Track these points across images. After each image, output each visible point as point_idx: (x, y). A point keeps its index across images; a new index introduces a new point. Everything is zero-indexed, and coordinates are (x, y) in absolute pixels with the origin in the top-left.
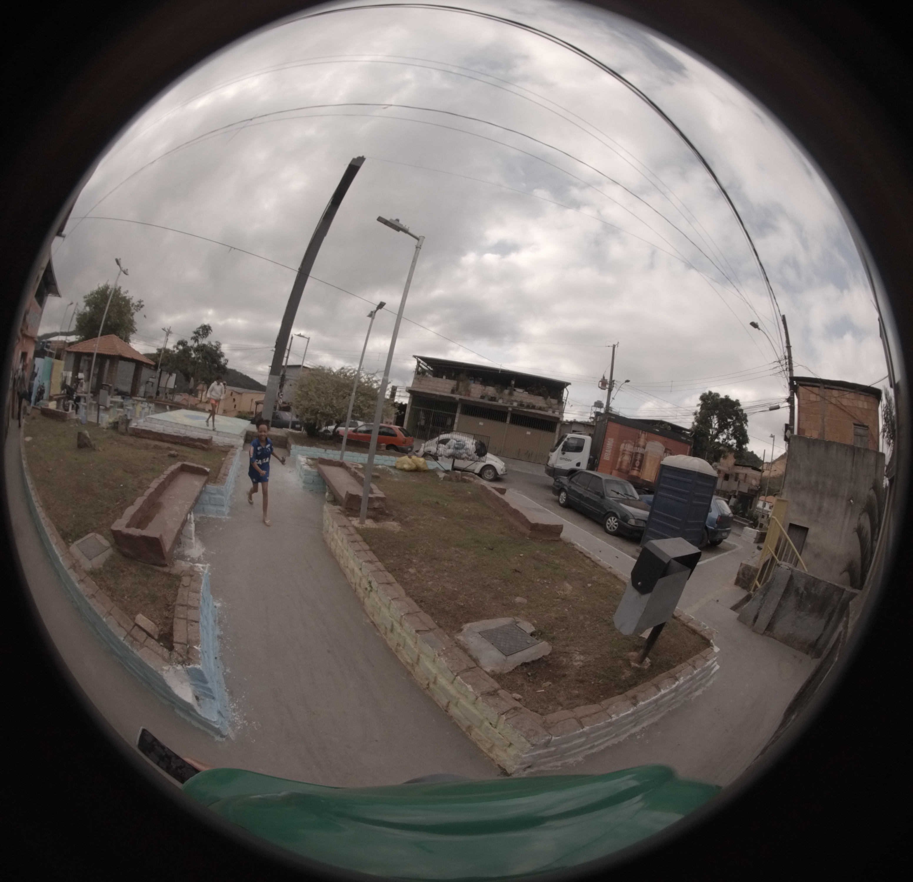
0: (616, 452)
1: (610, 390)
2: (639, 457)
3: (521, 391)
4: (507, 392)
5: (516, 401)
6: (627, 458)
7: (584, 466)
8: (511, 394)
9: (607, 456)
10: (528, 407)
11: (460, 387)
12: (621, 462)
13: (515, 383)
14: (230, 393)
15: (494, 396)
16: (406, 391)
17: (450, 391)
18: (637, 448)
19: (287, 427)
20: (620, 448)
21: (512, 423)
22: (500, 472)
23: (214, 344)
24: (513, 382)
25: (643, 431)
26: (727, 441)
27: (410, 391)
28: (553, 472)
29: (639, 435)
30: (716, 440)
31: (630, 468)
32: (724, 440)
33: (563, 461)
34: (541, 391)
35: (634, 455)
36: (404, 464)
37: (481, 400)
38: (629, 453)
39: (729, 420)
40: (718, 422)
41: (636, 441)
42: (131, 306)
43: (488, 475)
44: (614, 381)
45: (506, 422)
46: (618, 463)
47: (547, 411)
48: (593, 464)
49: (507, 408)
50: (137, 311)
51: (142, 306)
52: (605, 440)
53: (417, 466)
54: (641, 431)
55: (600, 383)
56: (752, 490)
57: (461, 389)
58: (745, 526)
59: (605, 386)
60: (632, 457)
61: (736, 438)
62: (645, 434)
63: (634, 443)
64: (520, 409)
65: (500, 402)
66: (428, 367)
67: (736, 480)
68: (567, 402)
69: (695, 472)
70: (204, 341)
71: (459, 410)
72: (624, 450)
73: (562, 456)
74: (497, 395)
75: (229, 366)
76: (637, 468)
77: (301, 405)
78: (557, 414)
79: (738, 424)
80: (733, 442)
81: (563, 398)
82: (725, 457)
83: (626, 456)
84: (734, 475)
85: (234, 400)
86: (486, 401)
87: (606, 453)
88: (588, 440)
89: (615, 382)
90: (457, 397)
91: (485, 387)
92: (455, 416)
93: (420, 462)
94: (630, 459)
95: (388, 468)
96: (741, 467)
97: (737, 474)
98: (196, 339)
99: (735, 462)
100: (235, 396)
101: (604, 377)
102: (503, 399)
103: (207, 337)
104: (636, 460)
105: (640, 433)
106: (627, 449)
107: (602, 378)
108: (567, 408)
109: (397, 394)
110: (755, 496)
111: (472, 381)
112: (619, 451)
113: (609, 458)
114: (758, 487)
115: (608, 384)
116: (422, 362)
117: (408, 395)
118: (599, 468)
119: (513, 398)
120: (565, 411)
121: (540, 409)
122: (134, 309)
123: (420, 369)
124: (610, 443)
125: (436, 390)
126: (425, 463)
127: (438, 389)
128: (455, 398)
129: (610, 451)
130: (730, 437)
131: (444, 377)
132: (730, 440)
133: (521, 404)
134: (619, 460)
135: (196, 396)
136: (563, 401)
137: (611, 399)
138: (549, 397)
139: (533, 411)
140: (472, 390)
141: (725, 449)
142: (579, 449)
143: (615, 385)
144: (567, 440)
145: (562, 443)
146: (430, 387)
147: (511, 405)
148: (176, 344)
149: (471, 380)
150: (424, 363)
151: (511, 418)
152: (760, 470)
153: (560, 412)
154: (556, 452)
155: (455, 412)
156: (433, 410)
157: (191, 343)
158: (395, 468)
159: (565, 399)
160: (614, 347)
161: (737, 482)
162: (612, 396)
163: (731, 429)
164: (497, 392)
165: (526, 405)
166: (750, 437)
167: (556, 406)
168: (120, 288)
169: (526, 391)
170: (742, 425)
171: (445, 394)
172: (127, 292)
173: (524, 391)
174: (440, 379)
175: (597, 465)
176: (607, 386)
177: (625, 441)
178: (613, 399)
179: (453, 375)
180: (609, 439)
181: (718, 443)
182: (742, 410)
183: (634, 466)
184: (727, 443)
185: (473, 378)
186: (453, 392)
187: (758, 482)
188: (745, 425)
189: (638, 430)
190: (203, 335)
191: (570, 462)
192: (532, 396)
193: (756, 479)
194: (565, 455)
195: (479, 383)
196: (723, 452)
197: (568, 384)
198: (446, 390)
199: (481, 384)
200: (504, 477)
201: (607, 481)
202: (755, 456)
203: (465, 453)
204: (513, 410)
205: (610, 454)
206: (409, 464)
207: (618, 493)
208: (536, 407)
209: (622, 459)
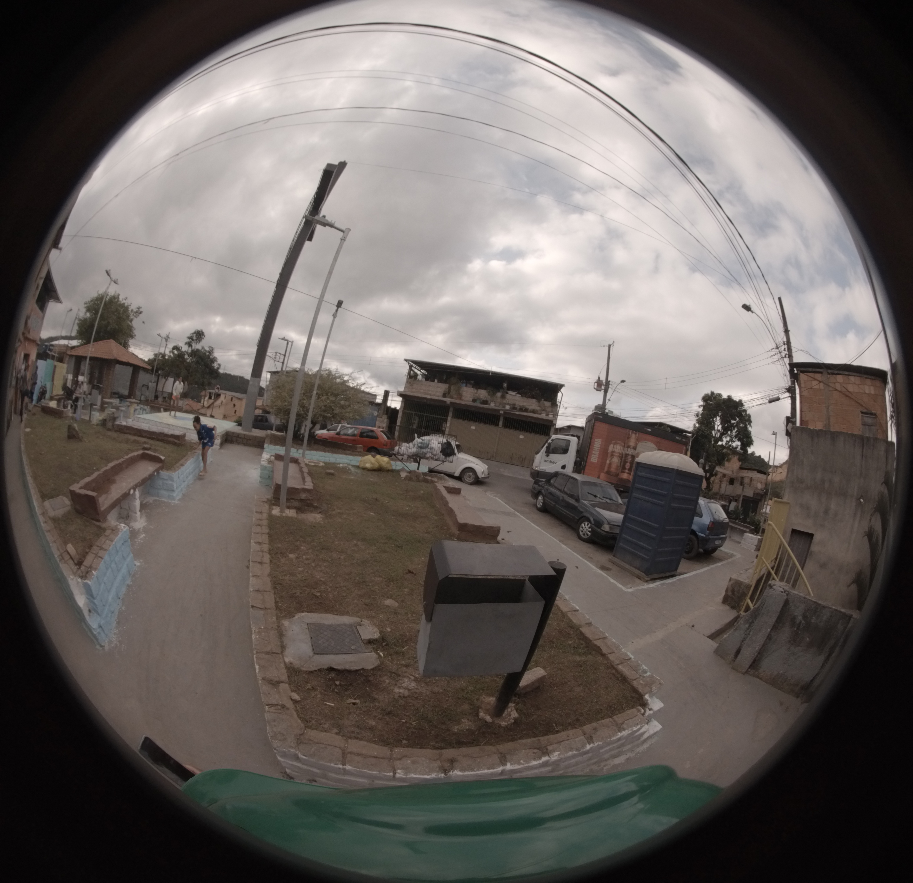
0: (604, 453)
1: (606, 392)
2: (629, 459)
3: (513, 393)
4: (499, 394)
5: (508, 404)
6: (616, 460)
7: (569, 470)
8: (503, 397)
9: (594, 458)
10: (521, 409)
11: (452, 391)
12: (610, 464)
13: (508, 385)
14: (230, 397)
15: (485, 399)
16: (398, 395)
17: (441, 394)
18: (627, 449)
19: (272, 429)
20: (608, 450)
21: (505, 427)
22: (480, 476)
23: (207, 349)
24: (505, 385)
25: (633, 430)
26: (730, 443)
27: (401, 395)
28: (537, 475)
29: (629, 435)
30: (720, 443)
31: (620, 470)
32: (728, 442)
33: (547, 463)
34: (534, 393)
35: (624, 456)
36: (367, 463)
37: (472, 404)
38: (619, 455)
39: (733, 422)
40: (721, 424)
41: (626, 442)
42: (130, 312)
43: (468, 479)
44: (609, 381)
45: (498, 425)
46: (607, 465)
47: (540, 414)
48: (579, 467)
49: (498, 411)
50: (136, 317)
51: (141, 313)
52: (592, 440)
53: (380, 465)
54: (631, 431)
55: (596, 384)
56: (758, 494)
57: (453, 392)
58: (745, 532)
59: (601, 387)
60: (621, 459)
61: (739, 440)
62: (636, 434)
63: (623, 444)
64: (512, 412)
65: (492, 405)
66: (422, 371)
67: (741, 485)
68: (561, 405)
69: (673, 469)
70: (197, 346)
71: (450, 414)
72: (613, 452)
73: (547, 459)
74: (489, 398)
75: (221, 371)
76: (627, 471)
77: (275, 406)
78: (551, 417)
79: (741, 425)
80: (737, 444)
81: (558, 401)
82: (729, 460)
83: (615, 457)
84: (740, 479)
85: (234, 405)
86: (478, 404)
87: (593, 455)
88: (574, 441)
89: (610, 383)
90: (448, 400)
91: (477, 391)
92: (447, 419)
93: (383, 461)
94: (620, 461)
95: (350, 467)
96: (747, 471)
97: (742, 478)
98: (189, 344)
99: (741, 465)
100: (235, 401)
101: (599, 378)
102: (495, 402)
103: (201, 343)
104: (625, 462)
105: (630, 433)
106: (617, 450)
107: (597, 378)
108: (561, 411)
109: (390, 398)
110: (760, 500)
111: (464, 385)
112: (607, 453)
113: (596, 460)
114: (763, 491)
115: (603, 385)
116: (414, 365)
117: (400, 399)
118: (586, 470)
119: (505, 402)
120: (559, 414)
121: (533, 411)
122: (133, 315)
123: (412, 372)
124: (597, 444)
125: (428, 394)
126: (388, 463)
127: (430, 392)
128: (445, 402)
129: (597, 453)
130: (734, 439)
131: (436, 381)
132: (734, 442)
133: (514, 408)
134: (608, 462)
135: (199, 402)
136: (557, 403)
137: (607, 401)
138: (543, 400)
139: (526, 414)
140: (464, 394)
141: (729, 452)
142: (565, 451)
143: (610, 386)
144: (551, 442)
145: (546, 445)
146: (422, 391)
147: (502, 408)
148: (171, 349)
149: (463, 383)
150: (417, 367)
151: (503, 421)
152: (764, 473)
153: (553, 415)
154: (540, 454)
155: (447, 416)
156: (425, 414)
157: (185, 348)
158: (358, 467)
159: (560, 401)
160: (610, 346)
161: (742, 487)
162: (608, 397)
163: (736, 430)
164: (489, 395)
165: (518, 408)
166: (754, 438)
167: (549, 409)
168: (119, 295)
169: (519, 393)
170: (746, 426)
171: (436, 398)
172: (126, 299)
173: (516, 394)
174: (432, 383)
175: (584, 468)
176: (603, 387)
177: (614, 442)
178: (609, 400)
179: (444, 378)
180: (596, 440)
181: (722, 445)
182: (745, 411)
183: (624, 468)
184: (730, 445)
185: (464, 381)
186: (444, 395)
187: (764, 486)
188: (748, 426)
189: (628, 430)
190: (196, 340)
191: (554, 465)
192: (525, 398)
193: (761, 483)
194: (549, 457)
195: (471, 386)
196: (727, 455)
197: (562, 386)
198: (438, 394)
199: (473, 387)
200: (486, 480)
201: (584, 483)
202: (763, 460)
203: (430, 452)
204: (505, 413)
205: (597, 456)
206: (372, 463)
207: (595, 496)
208: (529, 410)
209: (610, 461)
